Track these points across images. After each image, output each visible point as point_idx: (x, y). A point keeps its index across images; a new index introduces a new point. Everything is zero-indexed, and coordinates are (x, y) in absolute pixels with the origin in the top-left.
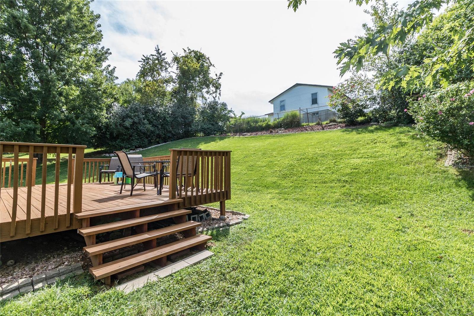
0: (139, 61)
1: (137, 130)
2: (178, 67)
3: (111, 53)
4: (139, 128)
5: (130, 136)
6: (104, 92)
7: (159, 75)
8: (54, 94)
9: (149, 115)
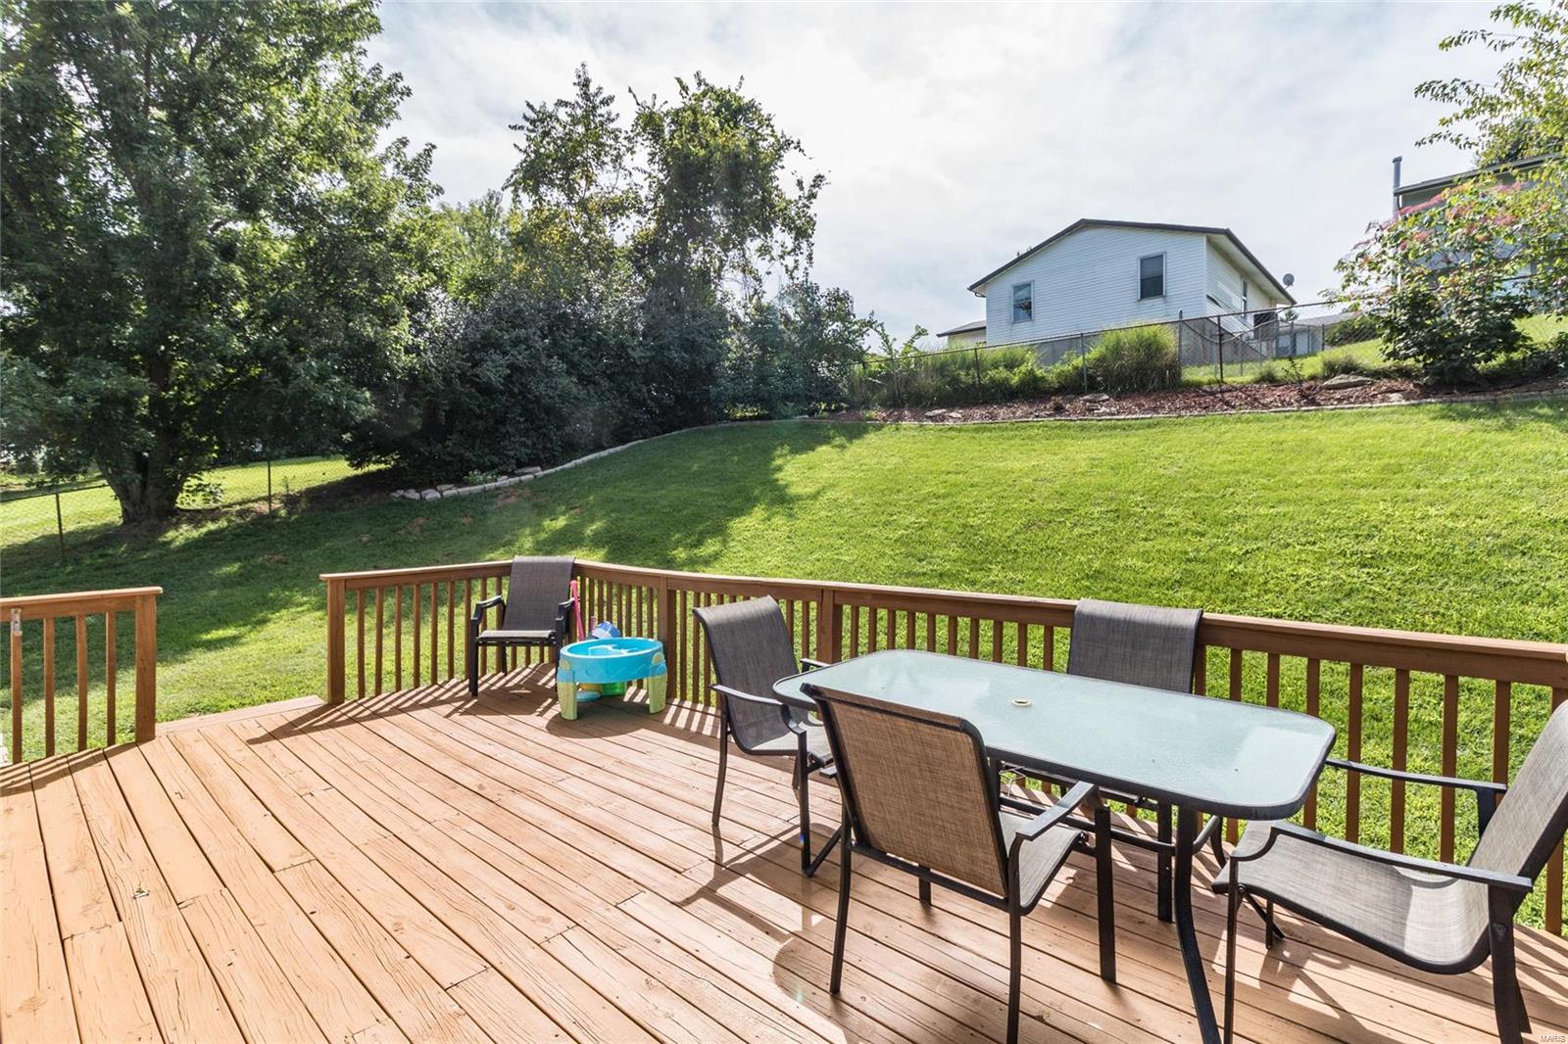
0: (514, 128)
1: (524, 397)
2: (653, 155)
3: (408, 92)
4: (530, 391)
5: (497, 422)
6: (398, 245)
7: (590, 180)
8: (200, 251)
9: (563, 338)
